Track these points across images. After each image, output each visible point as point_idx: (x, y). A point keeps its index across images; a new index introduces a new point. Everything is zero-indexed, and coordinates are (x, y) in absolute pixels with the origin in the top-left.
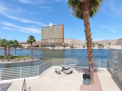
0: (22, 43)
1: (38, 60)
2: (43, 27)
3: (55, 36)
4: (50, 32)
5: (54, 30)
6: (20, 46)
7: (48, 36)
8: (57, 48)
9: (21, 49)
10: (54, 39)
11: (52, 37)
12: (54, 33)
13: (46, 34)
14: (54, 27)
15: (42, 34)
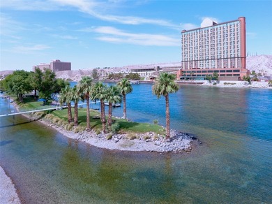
0: (139, 70)
1: (186, 143)
2: (185, 31)
3: (219, 52)
4: (204, 41)
5: (216, 35)
6: (136, 77)
7: (199, 53)
8: (225, 84)
9: (137, 84)
10: (214, 59)
11: (210, 56)
12: (216, 43)
13: (193, 47)
14: (215, 27)
15: (184, 48)
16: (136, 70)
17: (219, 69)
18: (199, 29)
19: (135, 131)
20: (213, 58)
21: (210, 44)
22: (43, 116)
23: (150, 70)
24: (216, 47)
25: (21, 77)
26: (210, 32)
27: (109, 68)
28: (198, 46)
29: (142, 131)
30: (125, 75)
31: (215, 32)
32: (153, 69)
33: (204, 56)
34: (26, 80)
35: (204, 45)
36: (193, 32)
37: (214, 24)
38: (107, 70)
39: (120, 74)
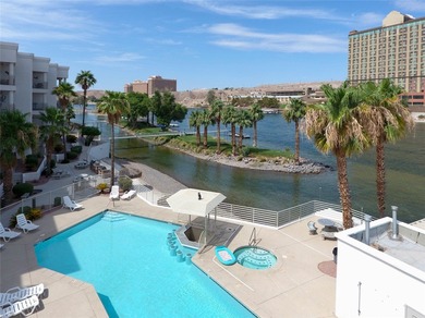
0: (279, 93)
1: (316, 168)
2: (356, 33)
3: (413, 67)
4: (387, 48)
5: (408, 39)
6: (273, 103)
7: (377, 67)
8: (421, 117)
9: (274, 114)
10: (404, 77)
11: (397, 72)
12: (408, 51)
13: (368, 57)
14: (408, 25)
15: (353, 59)
16: (273, 93)
17: (412, 94)
18: (380, 28)
19: (265, 155)
20: (402, 75)
21: (397, 53)
22: (167, 141)
23: (295, 93)
24: (408, 58)
25: (137, 100)
26: (398, 34)
27: (232, 89)
28: (377, 56)
29: (272, 155)
30: (256, 101)
31: (408, 33)
32: (301, 93)
33: (387, 72)
34: (142, 104)
35: (387, 54)
36: (369, 34)
37: (407, 20)
38: (228, 92)
39: (249, 98)
